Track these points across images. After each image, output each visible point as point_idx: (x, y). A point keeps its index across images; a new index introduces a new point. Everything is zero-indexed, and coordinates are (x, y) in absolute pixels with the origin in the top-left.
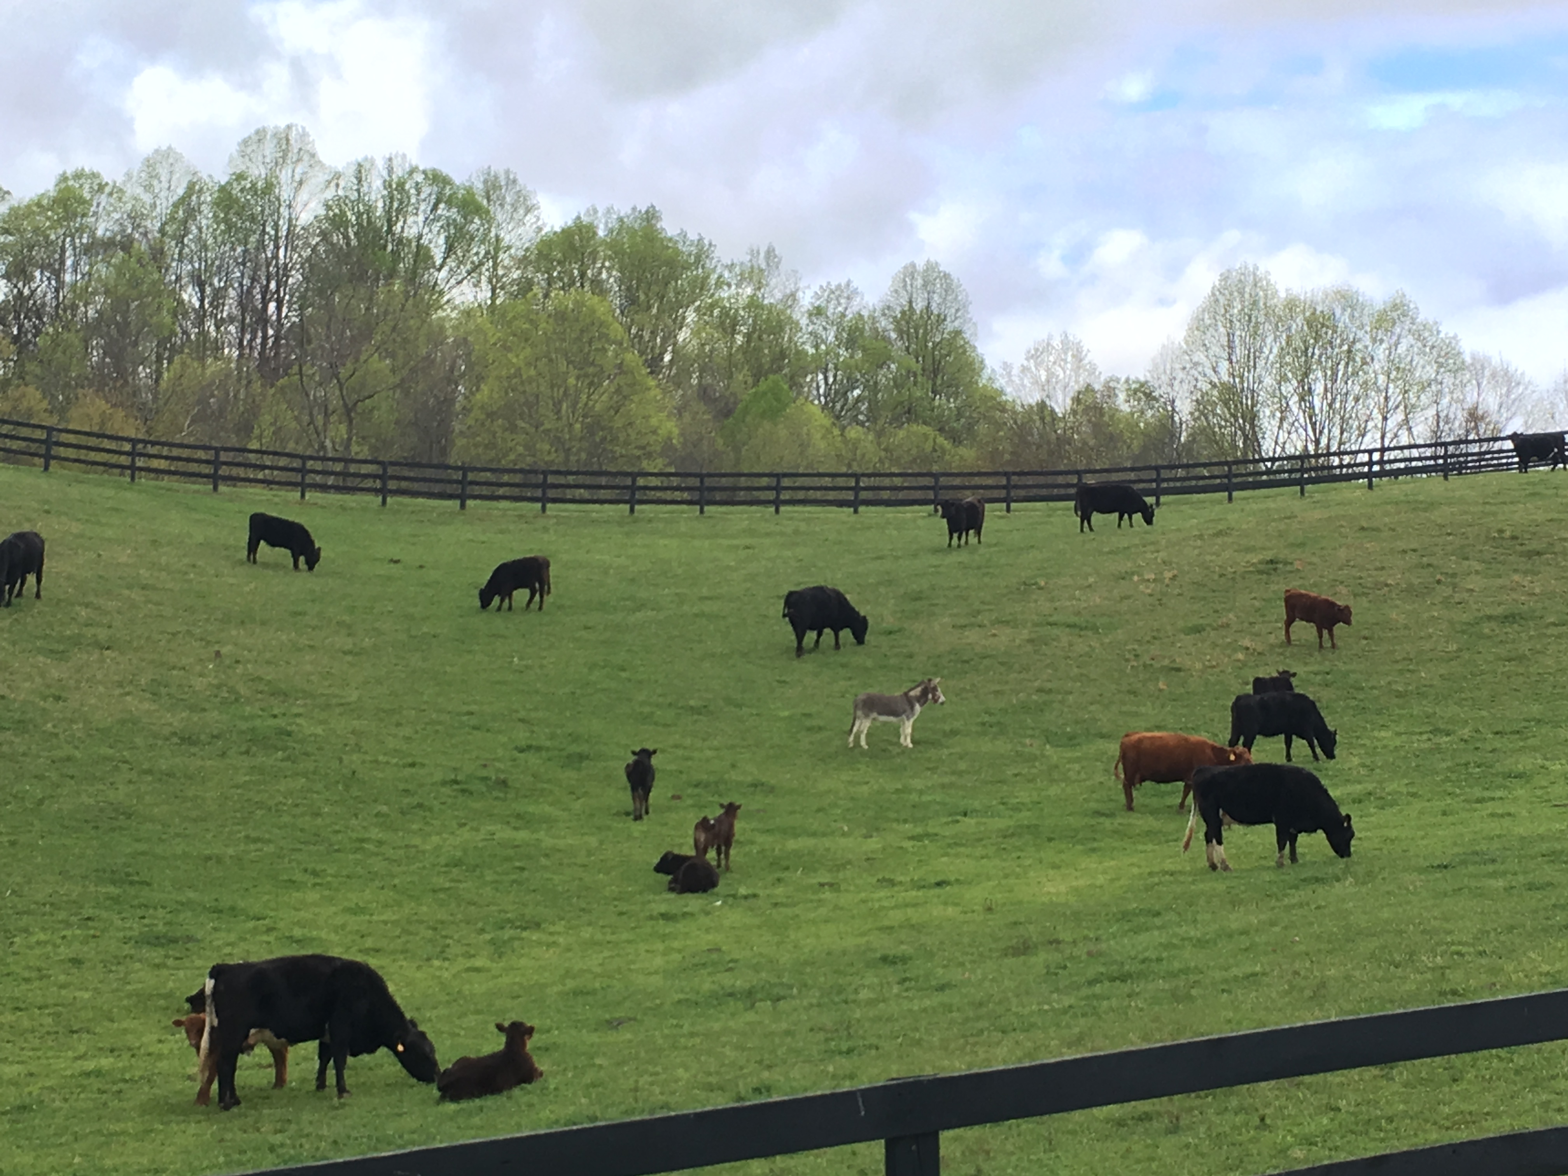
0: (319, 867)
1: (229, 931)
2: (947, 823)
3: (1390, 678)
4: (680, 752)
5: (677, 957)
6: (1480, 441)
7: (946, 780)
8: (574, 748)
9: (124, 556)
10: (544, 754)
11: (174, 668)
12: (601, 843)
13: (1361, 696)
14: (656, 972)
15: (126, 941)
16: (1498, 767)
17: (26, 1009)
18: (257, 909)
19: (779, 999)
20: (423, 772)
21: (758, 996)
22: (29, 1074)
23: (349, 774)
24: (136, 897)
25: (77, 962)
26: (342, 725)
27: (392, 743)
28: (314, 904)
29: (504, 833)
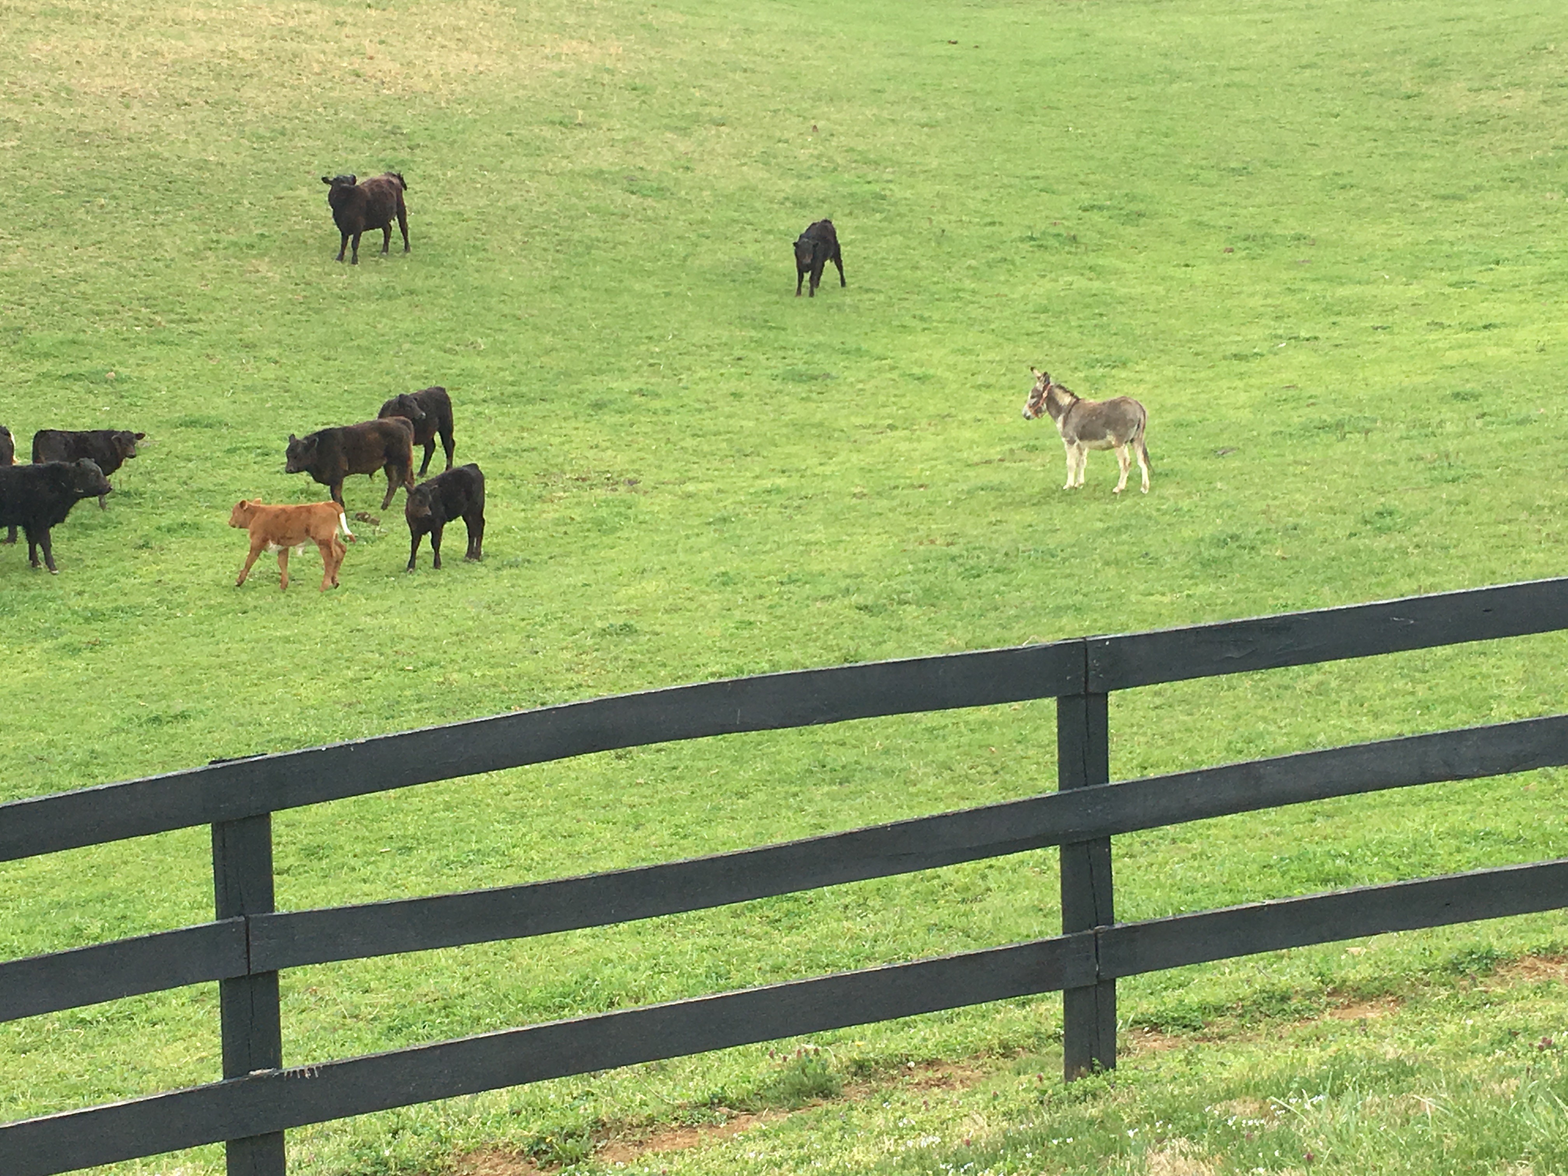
0: (927, 314)
2: (1482, 271)
5: (1255, 393)
7: (1474, 232)
8: (1133, 207)
9: (724, 43)
10: (1105, 212)
11: (780, 141)
12: (1168, 291)
14: (1243, 407)
15: (775, 378)
17: (703, 436)
18: (878, 350)
19: (1367, 432)
20: (1002, 230)
21: (1347, 429)
22: (719, 491)
23: (939, 232)
24: (776, 340)
25: (736, 395)
26: (928, 189)
27: (971, 204)
28: (926, 346)
29: (1082, 284)
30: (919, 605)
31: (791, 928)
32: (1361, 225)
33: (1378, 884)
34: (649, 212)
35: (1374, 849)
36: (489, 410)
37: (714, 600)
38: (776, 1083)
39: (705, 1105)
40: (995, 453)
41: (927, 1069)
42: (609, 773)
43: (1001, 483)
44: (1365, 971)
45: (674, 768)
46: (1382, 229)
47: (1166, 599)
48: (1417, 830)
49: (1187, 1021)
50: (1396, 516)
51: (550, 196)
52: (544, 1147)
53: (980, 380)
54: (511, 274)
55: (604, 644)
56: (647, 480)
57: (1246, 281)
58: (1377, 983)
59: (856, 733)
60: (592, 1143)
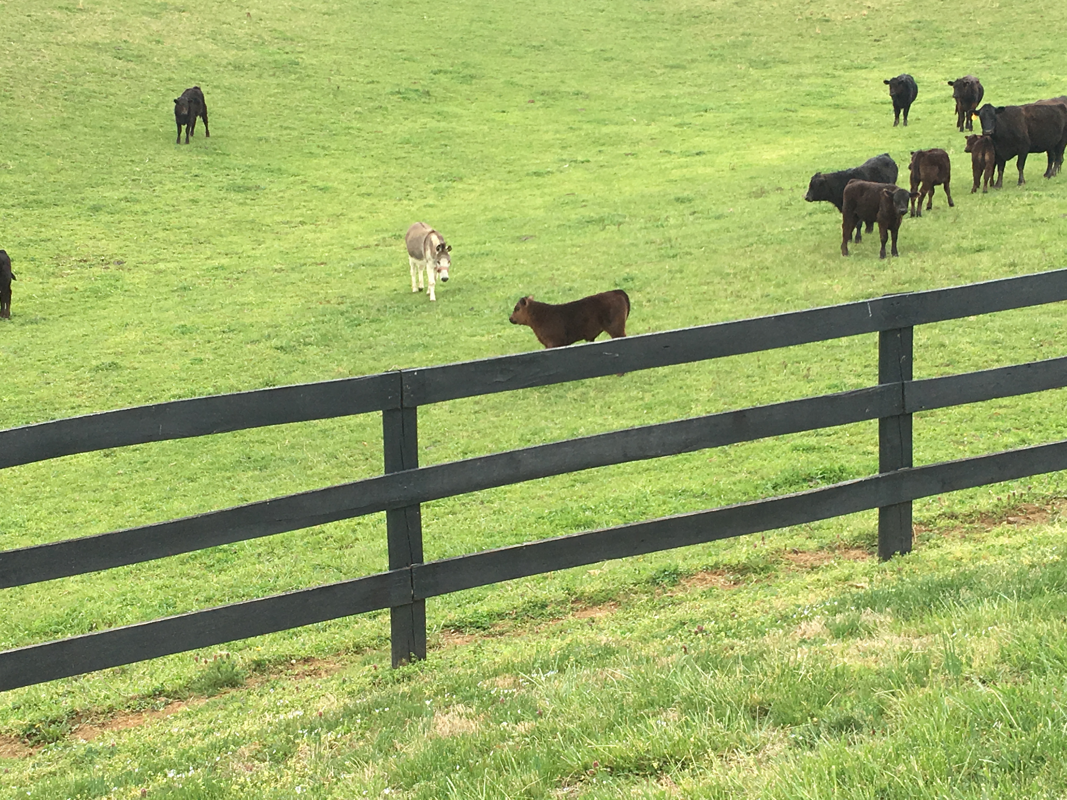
0: (327, 145)
1: (280, 183)
2: (695, 117)
3: (958, 25)
4: (531, 74)
5: (549, 198)
7: (692, 90)
8: (466, 72)
10: (448, 75)
11: (224, 23)
12: (490, 129)
13: (941, 36)
14: (539, 208)
15: (221, 189)
16: (1029, 80)
17: (171, 230)
18: (293, 170)
19: (620, 224)
20: (379, 86)
21: (606, 222)
22: (182, 268)
23: (336, 89)
24: (222, 163)
25: (195, 202)
26: (328, 58)
27: (358, 69)
28: (327, 167)
29: (433, 124)
30: (318, 346)
31: (220, 571)
32: (618, 85)
33: (612, 526)
34: (131, 73)
35: (611, 504)
36: (16, 212)
37: (175, 345)
38: (200, 678)
39: (149, 696)
40: (372, 240)
41: (304, 664)
42: (99, 468)
43: (377, 261)
44: (597, 586)
45: (145, 462)
46: (632, 87)
47: (484, 339)
48: (639, 490)
49: (479, 624)
50: (635, 281)
51: (59, 60)
52: (34, 731)
53: (363, 190)
54: (32, 115)
55: (98, 376)
56: (130, 261)
57: (543, 122)
58: (604, 593)
59: (273, 435)
60: (69, 726)
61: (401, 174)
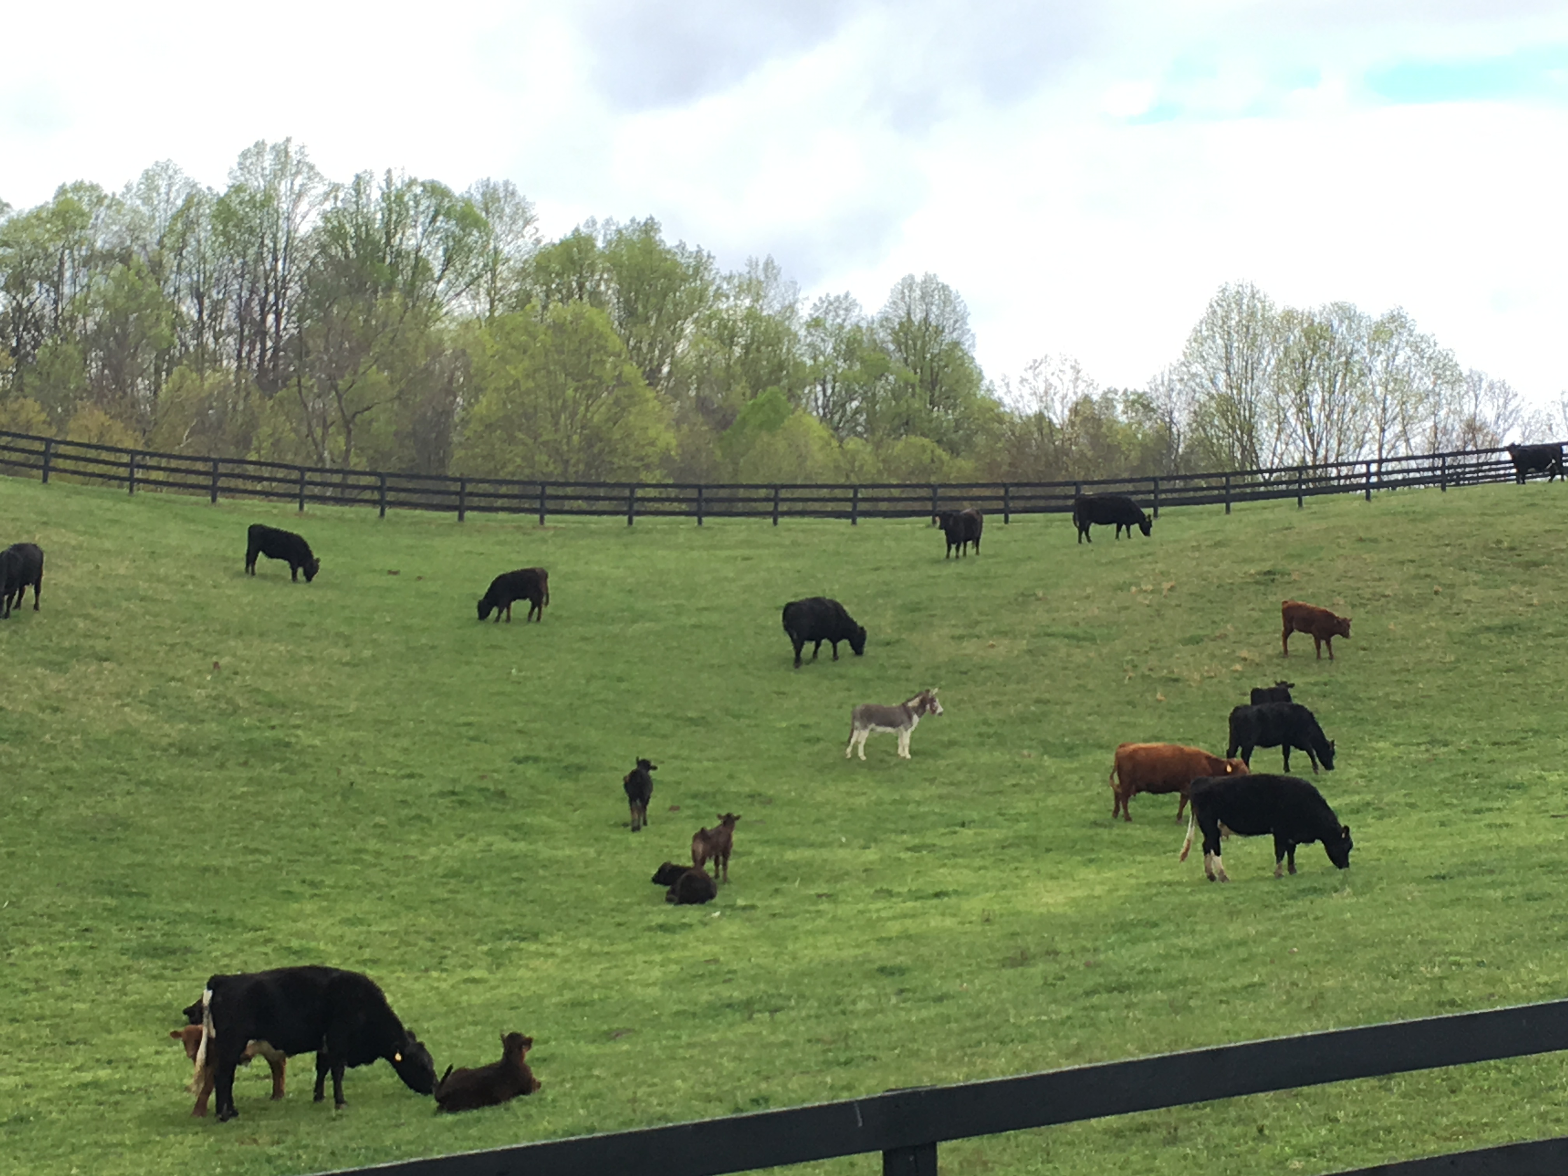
0: (319, 878)
1: (226, 942)
2: (943, 834)
3: (1388, 689)
4: (677, 763)
5: (674, 967)
6: (1478, 452)
7: (944, 791)
8: (571, 759)
9: (122, 568)
10: (542, 765)
11: (173, 679)
12: (599, 853)
13: (1358, 706)
14: (654, 984)
15: (124, 952)
16: (1496, 778)
17: (23, 1021)
18: (255, 920)
19: (776, 1010)
20: (421, 782)
21: (756, 1007)
22: (28, 1086)
23: (347, 785)
24: (134, 908)
25: (75, 973)
26: (340, 735)
27: (389, 753)
28: (312, 915)
29: (502, 844)
61: (436, 927)
